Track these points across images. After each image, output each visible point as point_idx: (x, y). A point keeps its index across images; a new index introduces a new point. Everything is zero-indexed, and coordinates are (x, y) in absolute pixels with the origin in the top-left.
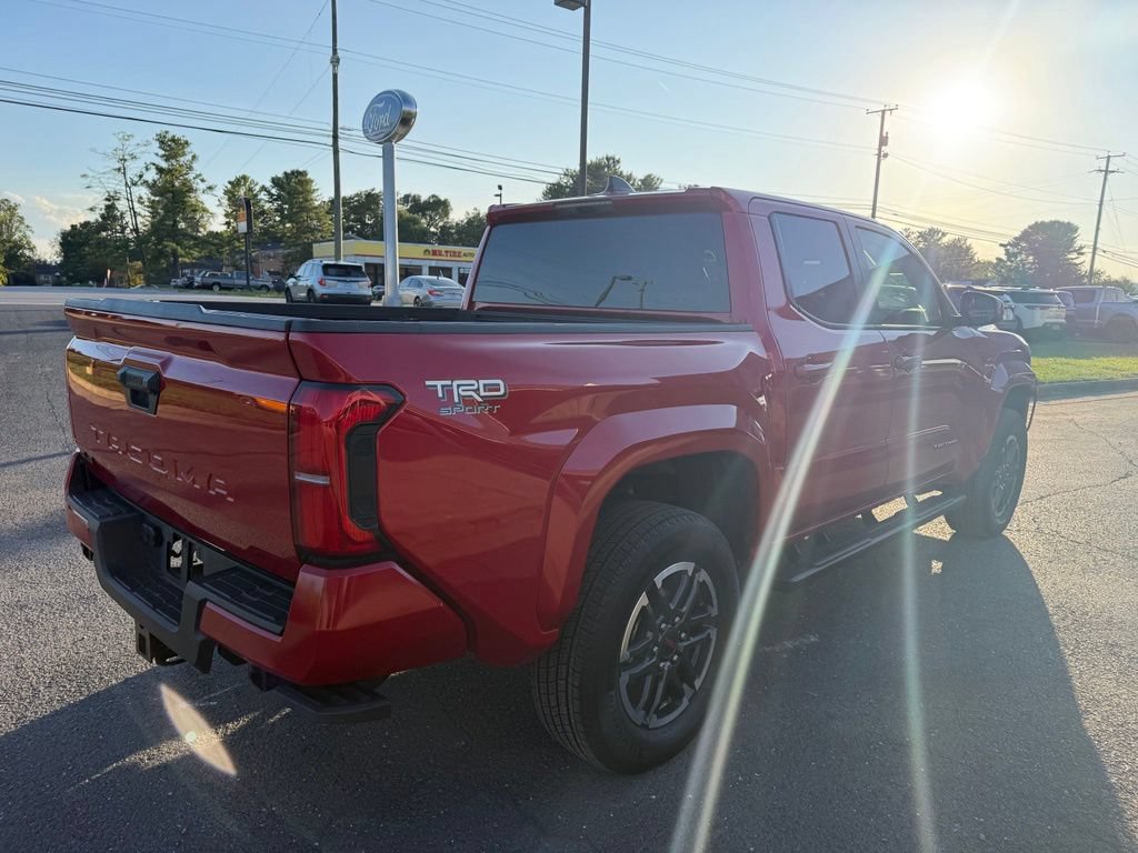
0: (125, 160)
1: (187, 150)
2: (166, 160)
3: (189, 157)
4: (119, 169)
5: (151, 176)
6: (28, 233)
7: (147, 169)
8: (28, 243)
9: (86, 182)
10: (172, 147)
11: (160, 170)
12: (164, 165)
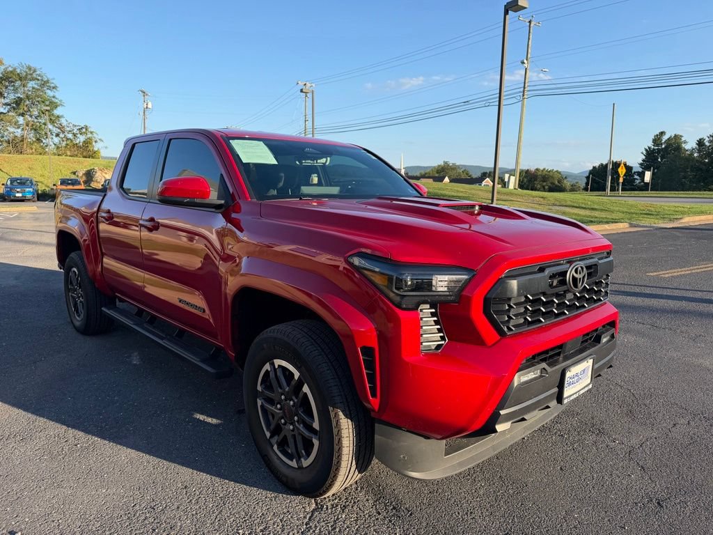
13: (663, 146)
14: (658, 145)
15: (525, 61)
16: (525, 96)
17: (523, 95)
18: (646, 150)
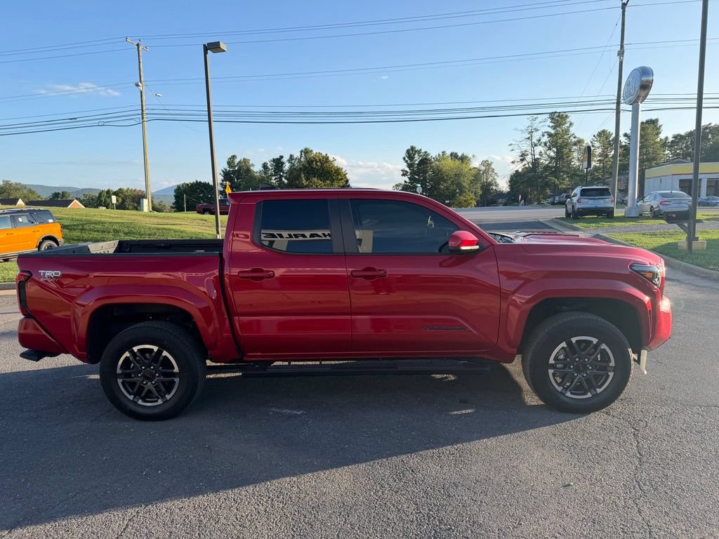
0: (532, 132)
1: (568, 120)
2: (554, 129)
3: (568, 125)
4: (529, 138)
5: (545, 139)
6: (495, 177)
7: (543, 136)
8: (495, 182)
9: (511, 148)
10: (558, 119)
11: (550, 135)
12: (553, 132)
13: (236, 168)
14: (232, 167)
15: (140, 84)
16: (145, 119)
17: (143, 118)
18: (223, 172)
